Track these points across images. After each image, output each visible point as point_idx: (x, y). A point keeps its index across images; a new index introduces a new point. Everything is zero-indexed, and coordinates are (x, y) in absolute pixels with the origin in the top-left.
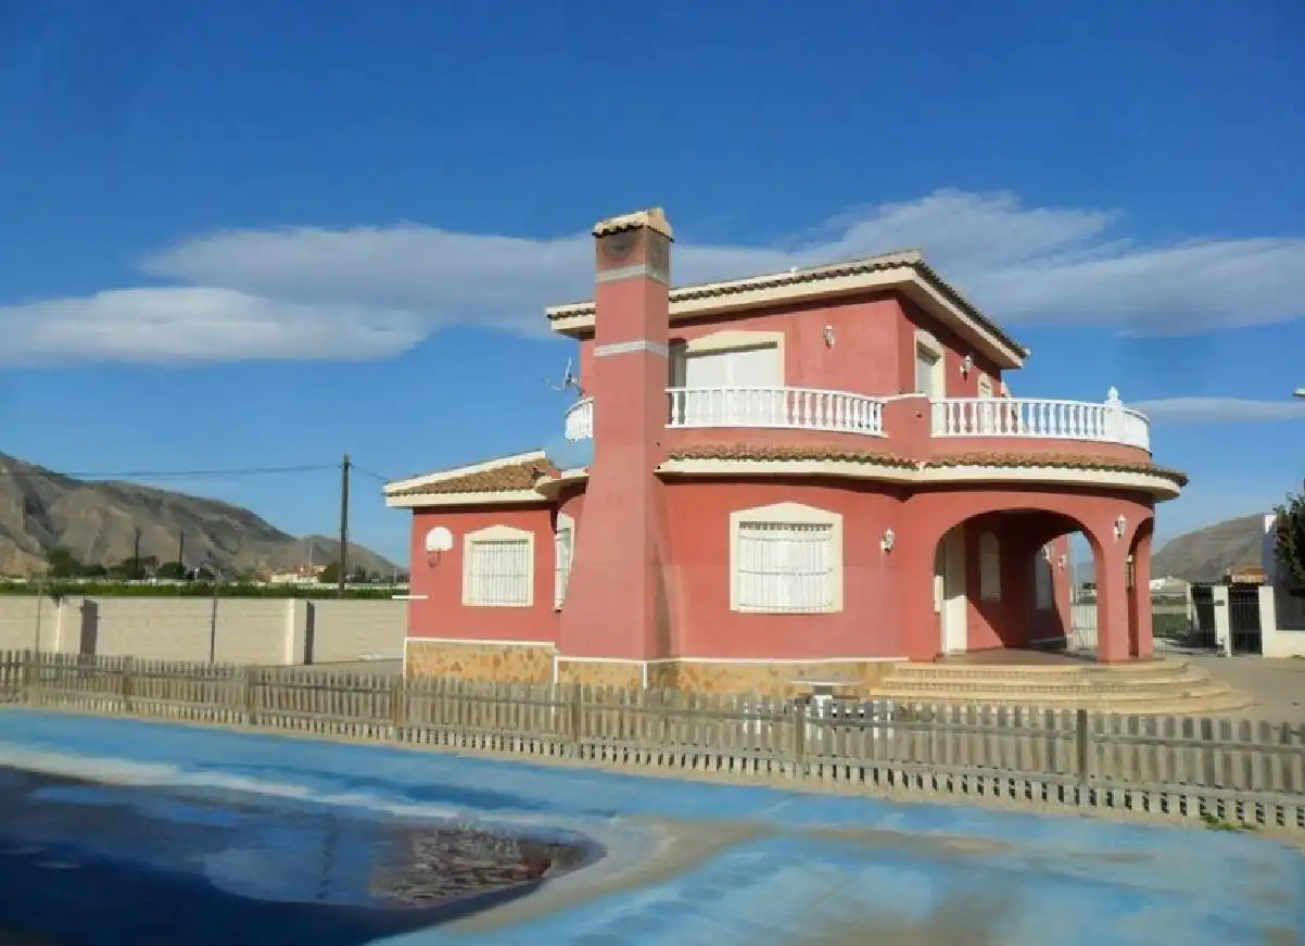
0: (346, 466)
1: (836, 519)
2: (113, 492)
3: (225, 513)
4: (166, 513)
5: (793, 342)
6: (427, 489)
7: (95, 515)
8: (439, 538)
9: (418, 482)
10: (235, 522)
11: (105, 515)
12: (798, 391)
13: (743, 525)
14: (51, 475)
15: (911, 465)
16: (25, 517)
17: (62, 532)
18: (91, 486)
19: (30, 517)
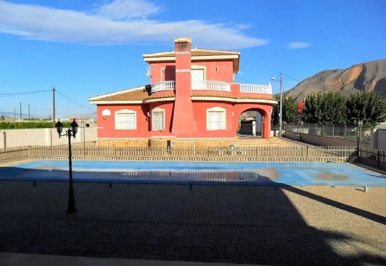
0: (54, 90)
1: (224, 110)
5: (208, 68)
6: (101, 100)
8: (106, 112)
9: (99, 98)
12: (210, 81)
13: (209, 112)
15: (236, 99)
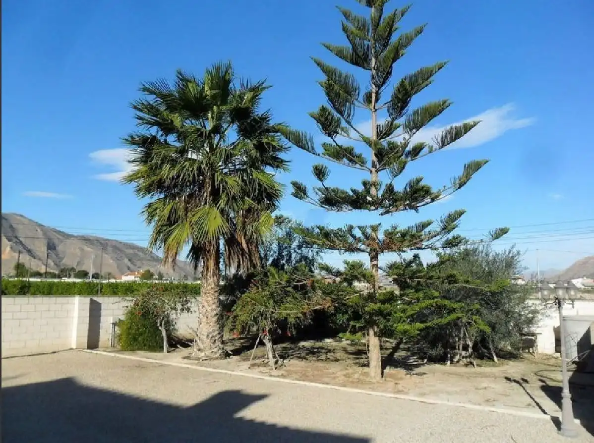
2: (86, 240)
3: (136, 249)
4: (110, 249)
7: (78, 250)
10: (141, 254)
11: (82, 250)
14: (59, 232)
16: (47, 251)
17: (63, 259)
18: (76, 237)
19: (49, 251)
